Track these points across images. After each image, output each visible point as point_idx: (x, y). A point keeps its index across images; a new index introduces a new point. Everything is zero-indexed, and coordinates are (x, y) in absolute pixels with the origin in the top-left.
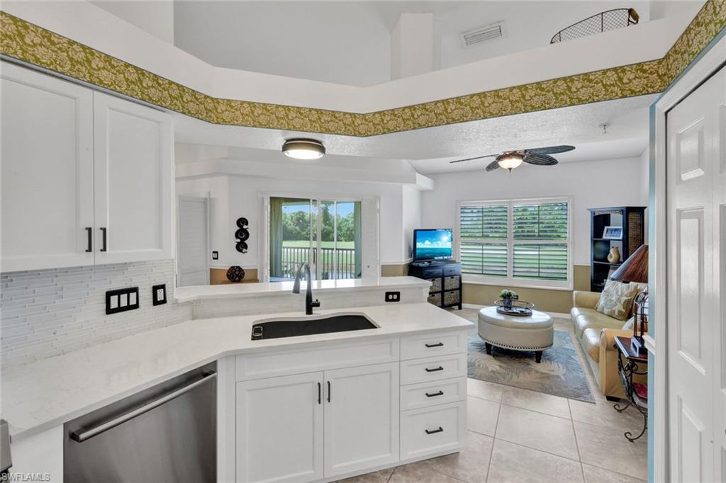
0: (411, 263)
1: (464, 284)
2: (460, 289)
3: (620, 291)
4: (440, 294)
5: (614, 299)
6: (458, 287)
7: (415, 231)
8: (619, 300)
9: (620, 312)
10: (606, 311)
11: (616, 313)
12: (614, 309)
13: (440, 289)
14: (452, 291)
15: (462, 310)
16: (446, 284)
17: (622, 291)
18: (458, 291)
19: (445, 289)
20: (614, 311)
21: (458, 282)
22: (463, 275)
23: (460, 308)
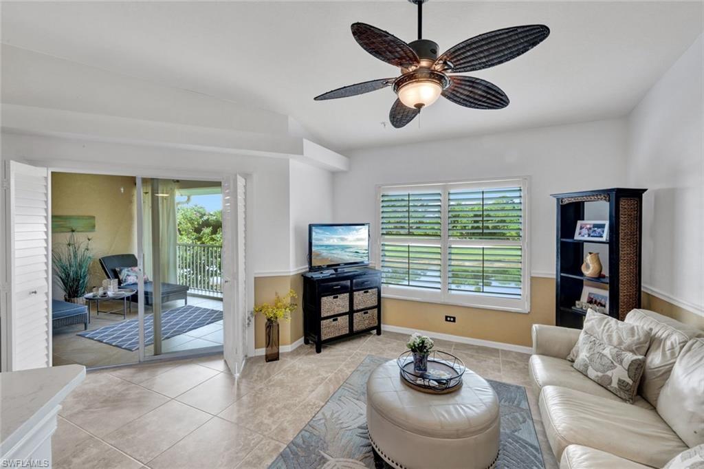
0: (305, 272)
1: (384, 298)
2: (379, 307)
3: (614, 334)
4: (347, 317)
5: (607, 352)
6: (376, 304)
7: (310, 226)
8: (618, 358)
9: (621, 382)
10: (592, 373)
11: (615, 384)
12: (609, 373)
13: (348, 310)
14: (365, 310)
15: (381, 337)
16: (355, 301)
17: (620, 338)
18: (376, 311)
19: (355, 308)
20: (610, 379)
21: (375, 298)
22: (383, 286)
23: (379, 333)
